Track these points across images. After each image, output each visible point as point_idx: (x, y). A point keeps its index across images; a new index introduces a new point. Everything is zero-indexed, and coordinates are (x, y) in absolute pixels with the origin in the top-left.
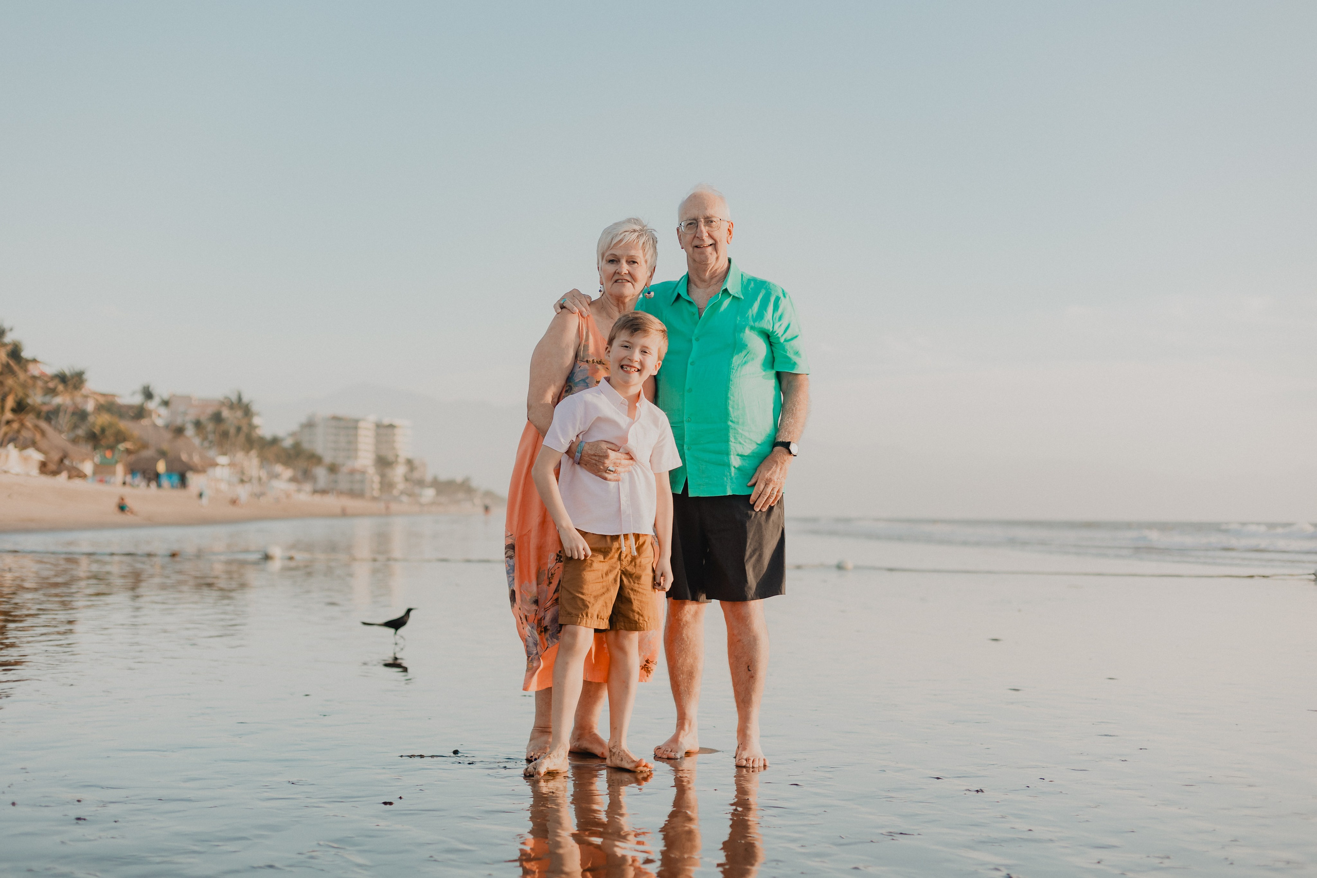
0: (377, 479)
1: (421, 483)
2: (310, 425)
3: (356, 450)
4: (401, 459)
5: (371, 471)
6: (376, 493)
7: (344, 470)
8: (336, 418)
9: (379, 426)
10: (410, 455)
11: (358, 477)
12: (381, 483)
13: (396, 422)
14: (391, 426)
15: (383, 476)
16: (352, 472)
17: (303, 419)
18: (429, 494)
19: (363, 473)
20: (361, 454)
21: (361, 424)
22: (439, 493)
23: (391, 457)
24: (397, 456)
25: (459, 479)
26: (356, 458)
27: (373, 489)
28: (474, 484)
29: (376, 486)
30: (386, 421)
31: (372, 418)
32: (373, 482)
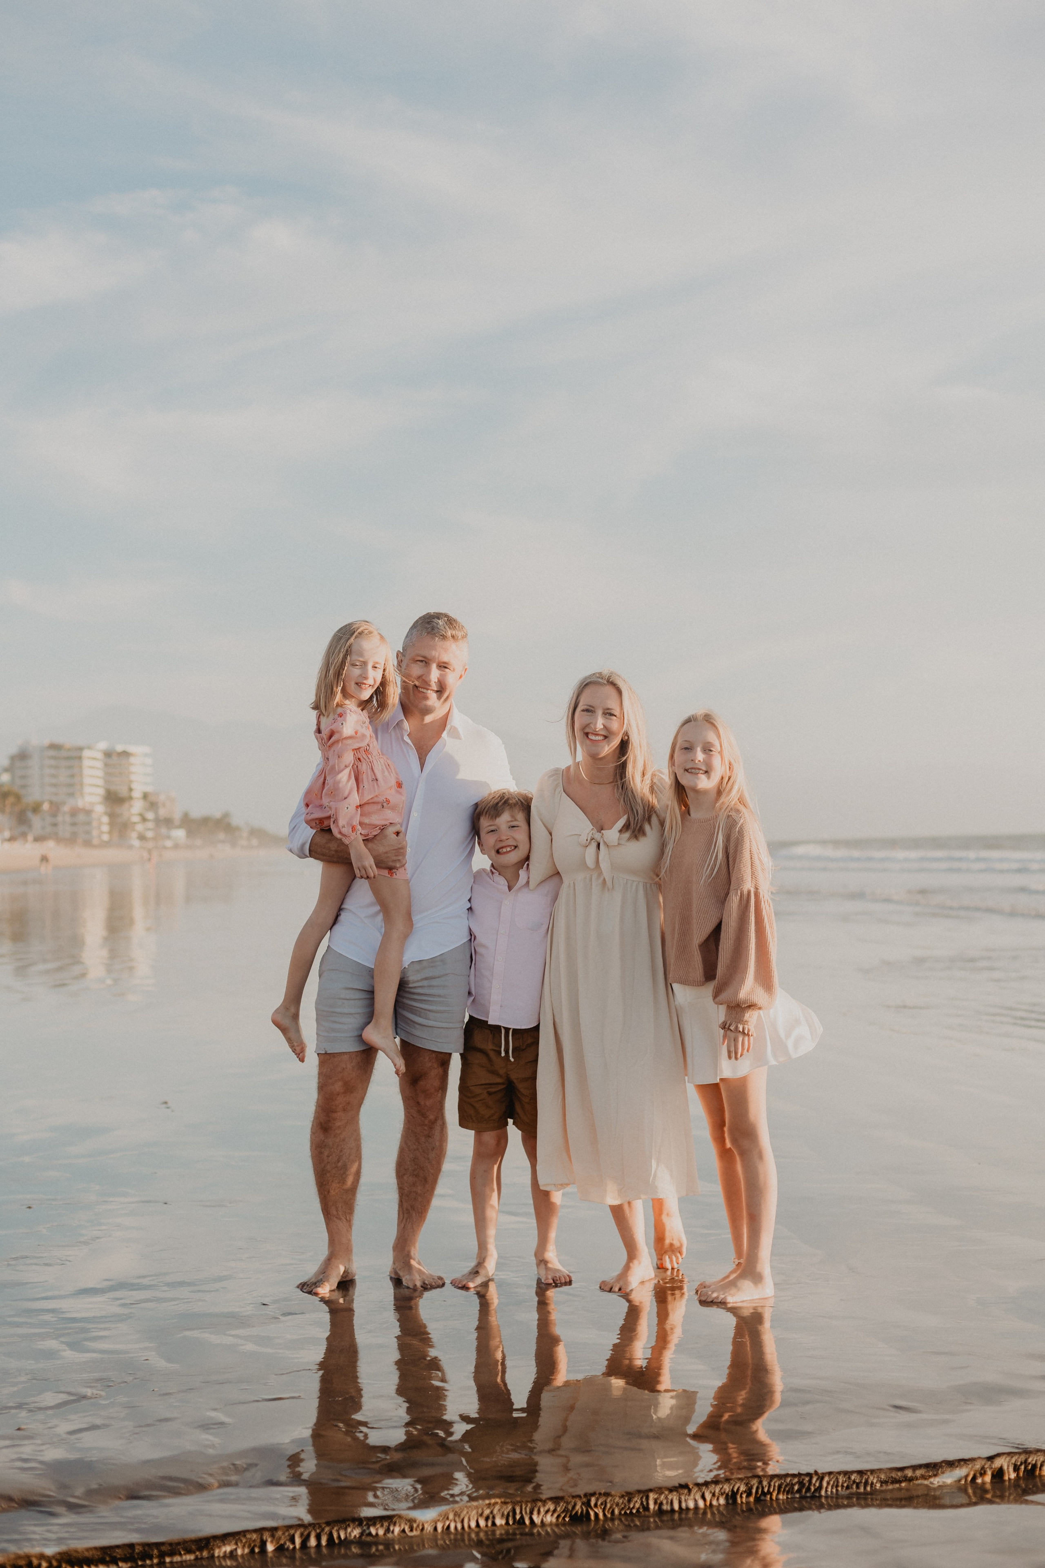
0: (105, 819)
1: (168, 822)
2: (22, 756)
3: (82, 785)
4: (137, 794)
5: (100, 809)
6: (106, 837)
7: (66, 808)
8: (54, 747)
9: (108, 754)
10: (149, 789)
11: (81, 817)
12: (112, 824)
13: (131, 749)
14: (125, 754)
15: (112, 816)
16: (74, 812)
17: (14, 750)
18: (180, 834)
19: (88, 812)
20: (87, 790)
21: (86, 753)
22: (190, 833)
23: (123, 791)
24: (131, 790)
25: (218, 814)
26: (82, 794)
27: (102, 833)
28: (236, 821)
29: (105, 828)
30: (119, 748)
31: (103, 745)
32: (100, 824)
